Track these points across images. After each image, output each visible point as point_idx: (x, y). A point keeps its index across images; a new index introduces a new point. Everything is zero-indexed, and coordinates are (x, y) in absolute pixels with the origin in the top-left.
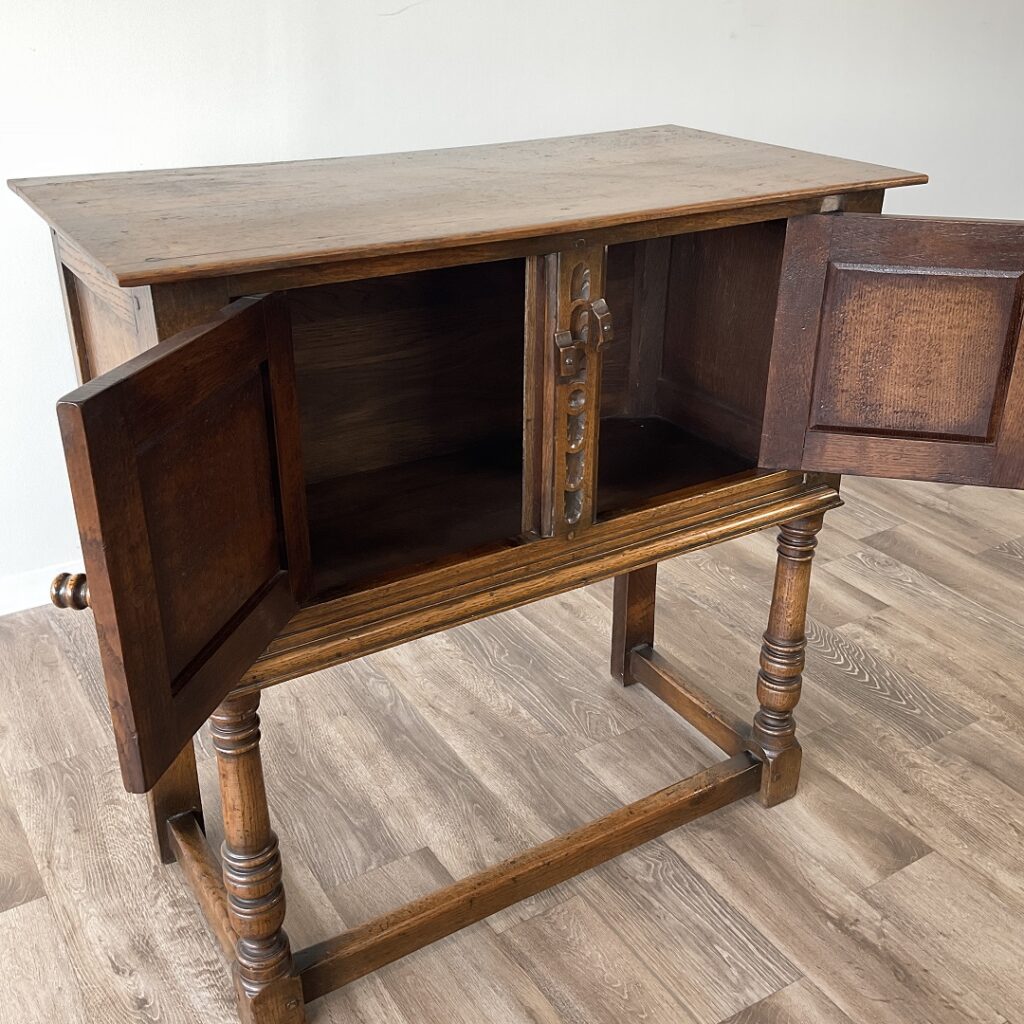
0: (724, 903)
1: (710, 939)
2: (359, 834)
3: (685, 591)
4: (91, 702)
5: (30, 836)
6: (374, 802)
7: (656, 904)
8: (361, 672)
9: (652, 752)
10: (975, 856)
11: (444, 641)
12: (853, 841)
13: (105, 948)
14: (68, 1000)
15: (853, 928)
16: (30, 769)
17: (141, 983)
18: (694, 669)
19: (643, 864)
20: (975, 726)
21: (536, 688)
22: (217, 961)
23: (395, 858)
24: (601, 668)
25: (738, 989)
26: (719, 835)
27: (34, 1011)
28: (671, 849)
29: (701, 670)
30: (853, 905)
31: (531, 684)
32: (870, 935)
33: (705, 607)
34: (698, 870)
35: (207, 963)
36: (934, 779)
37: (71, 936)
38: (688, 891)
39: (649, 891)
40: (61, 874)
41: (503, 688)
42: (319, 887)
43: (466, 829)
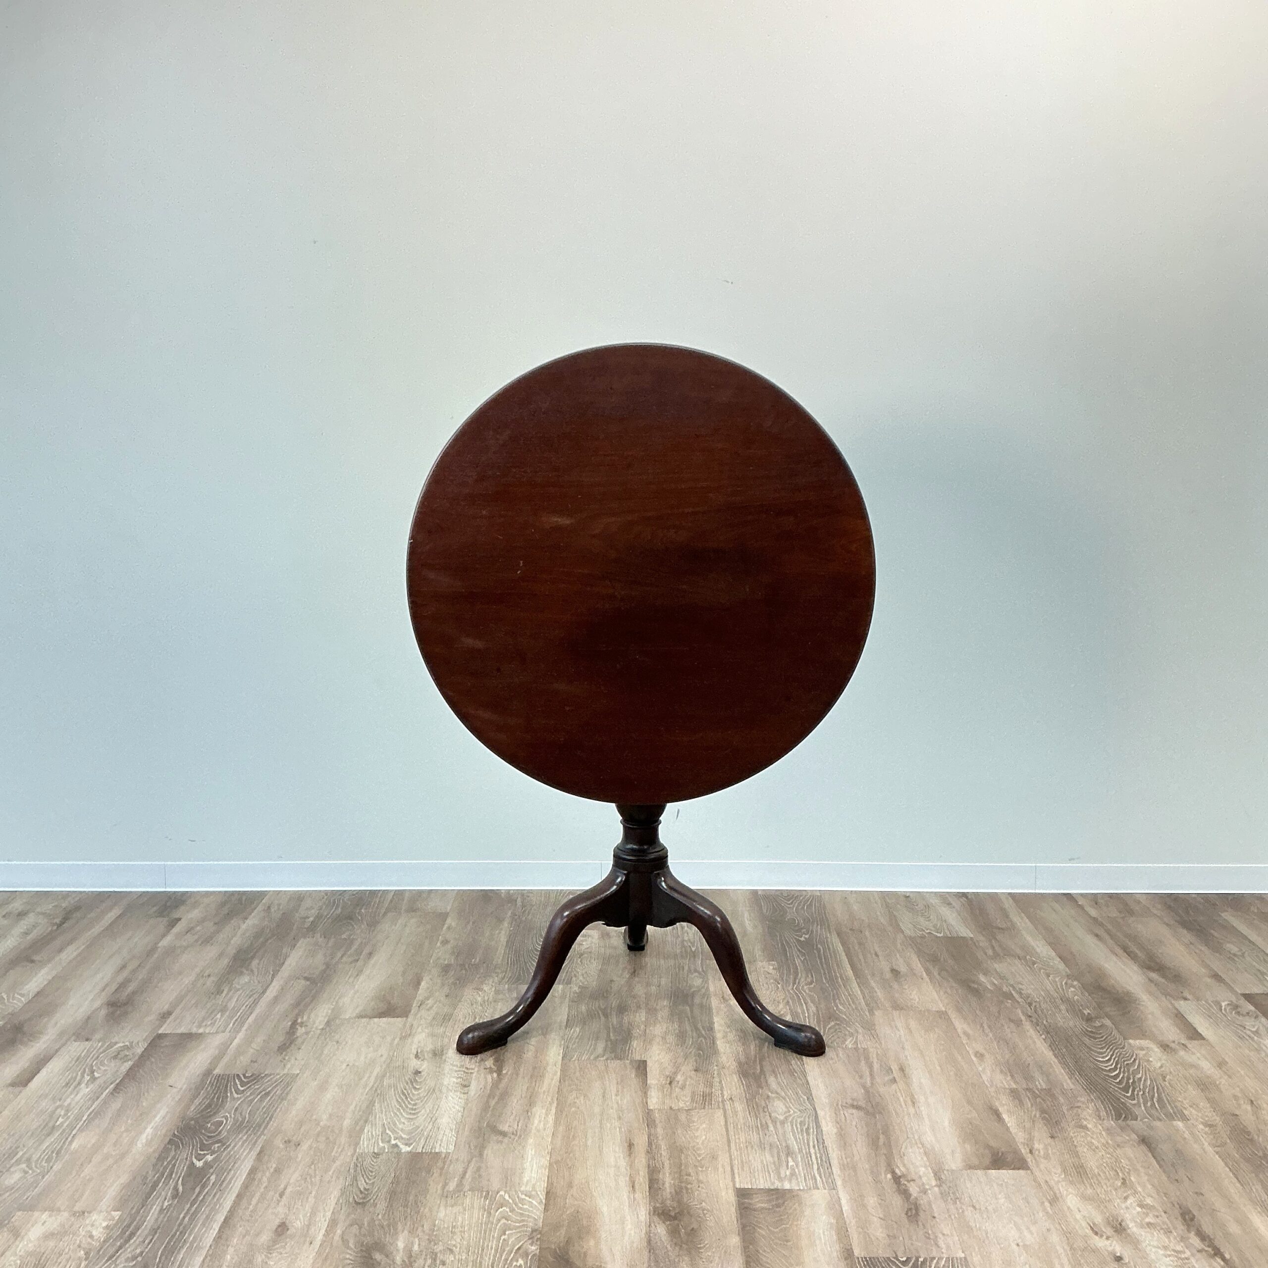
0: (821, 1142)
1: (789, 1152)
2: (609, 1043)
3: (1014, 988)
4: (507, 942)
5: (420, 992)
6: (634, 1031)
7: (771, 1128)
8: (692, 968)
9: (863, 1062)
10: (1064, 1183)
11: (771, 967)
12: (968, 1147)
13: (419, 1047)
14: (383, 1059)
15: (906, 1183)
16: (446, 962)
17: (424, 1066)
18: (959, 1031)
19: (785, 1109)
20: (1180, 1124)
21: (813, 1008)
22: (472, 1069)
23: (620, 1059)
24: (879, 1011)
25: (780, 1179)
26: (861, 1114)
27: (362, 1058)
28: (815, 1109)
29: (965, 1033)
30: (921, 1173)
31: (812, 1005)
32: (914, 1189)
33: (1020, 1000)
34: (823, 1124)
35: (467, 1068)
36: (1089, 1139)
37: (406, 1036)
38: (802, 1130)
39: (774, 1122)
40: (423, 1012)
41: (788, 1002)
42: (560, 1058)
43: (680, 1060)
